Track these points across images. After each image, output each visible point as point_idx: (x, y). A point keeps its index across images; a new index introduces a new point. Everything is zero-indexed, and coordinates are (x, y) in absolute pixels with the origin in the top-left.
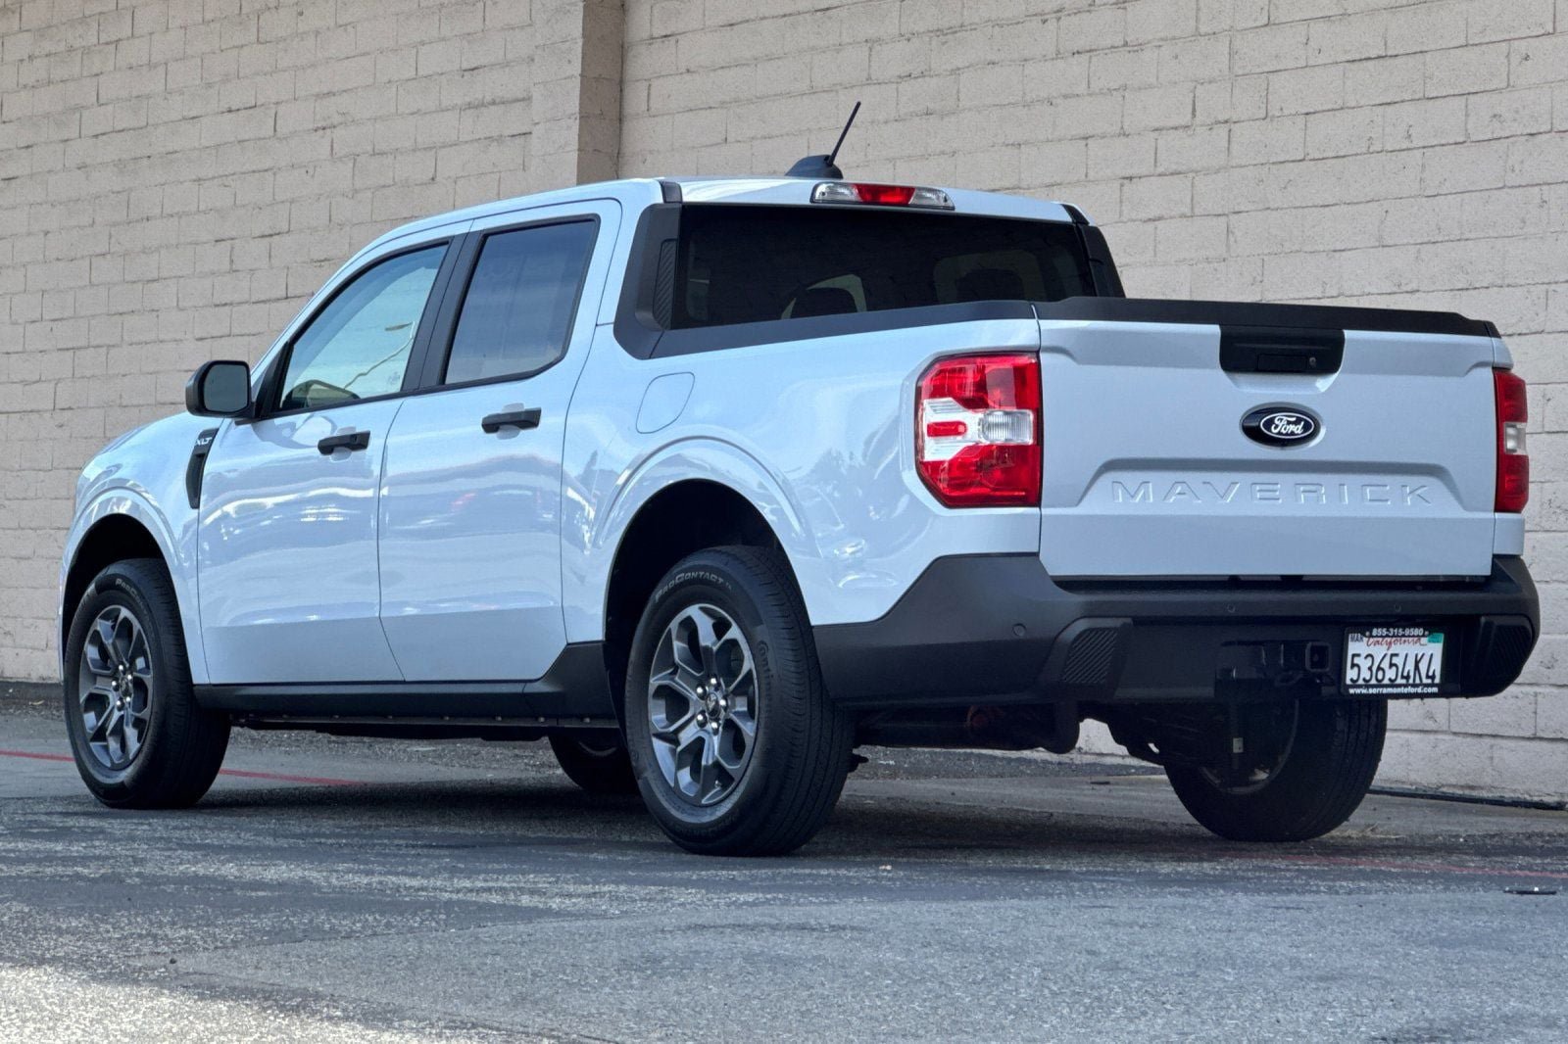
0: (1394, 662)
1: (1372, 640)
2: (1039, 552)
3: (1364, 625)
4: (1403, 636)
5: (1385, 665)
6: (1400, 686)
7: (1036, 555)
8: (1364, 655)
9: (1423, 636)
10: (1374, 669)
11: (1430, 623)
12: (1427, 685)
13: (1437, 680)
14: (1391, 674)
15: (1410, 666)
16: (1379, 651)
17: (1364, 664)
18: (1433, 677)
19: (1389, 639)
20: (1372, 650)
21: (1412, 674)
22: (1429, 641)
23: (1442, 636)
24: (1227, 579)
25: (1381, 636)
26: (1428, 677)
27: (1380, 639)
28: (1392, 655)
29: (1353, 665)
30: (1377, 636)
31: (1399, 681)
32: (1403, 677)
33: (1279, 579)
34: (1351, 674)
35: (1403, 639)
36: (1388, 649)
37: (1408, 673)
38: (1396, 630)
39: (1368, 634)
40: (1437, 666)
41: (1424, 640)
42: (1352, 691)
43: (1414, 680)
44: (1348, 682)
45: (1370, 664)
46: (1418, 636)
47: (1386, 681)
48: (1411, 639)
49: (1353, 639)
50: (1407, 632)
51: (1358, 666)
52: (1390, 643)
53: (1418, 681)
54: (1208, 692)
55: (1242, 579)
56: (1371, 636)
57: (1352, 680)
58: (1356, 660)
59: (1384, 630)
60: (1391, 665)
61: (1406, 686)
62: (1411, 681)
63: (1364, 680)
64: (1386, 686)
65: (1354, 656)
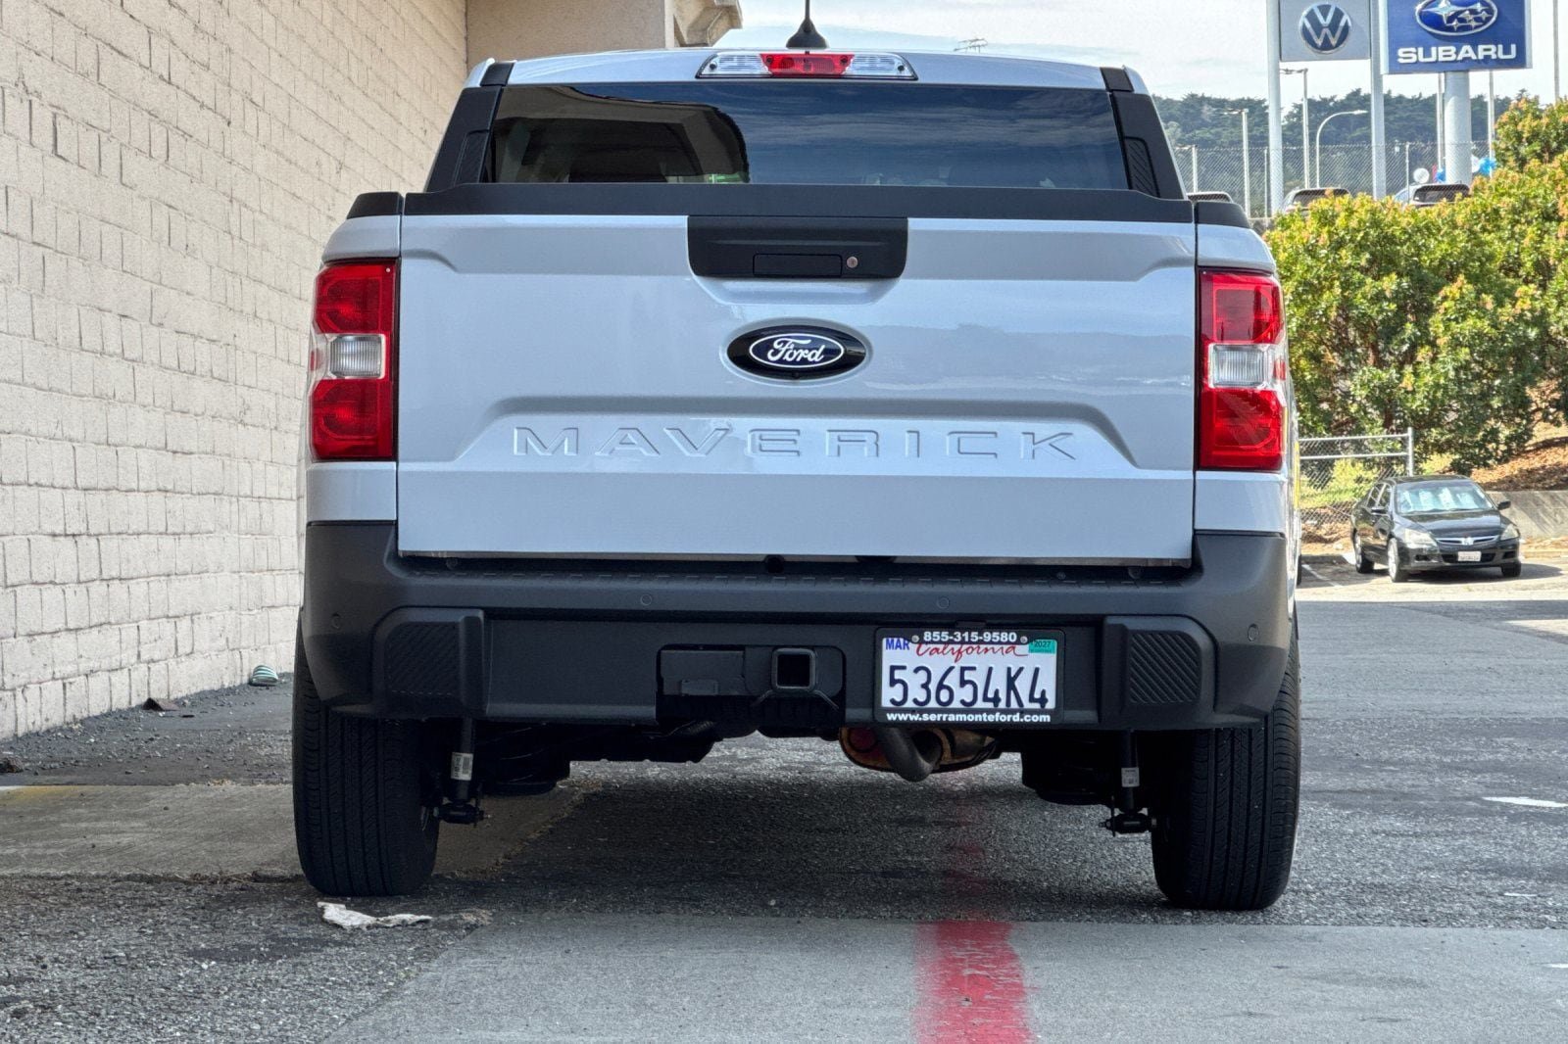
0: (966, 678)
1: (924, 647)
2: (397, 521)
3: (910, 625)
4: (981, 642)
5: (952, 681)
6: (980, 711)
7: (394, 524)
8: (911, 667)
9: (1018, 642)
10: (933, 687)
11: (1030, 626)
12: (1032, 712)
13: (1051, 705)
14: (966, 694)
15: (999, 683)
16: (938, 664)
17: (915, 682)
18: (1043, 700)
19: (956, 647)
20: (925, 661)
21: (1002, 695)
22: (1031, 651)
23: (1054, 644)
24: (762, 559)
25: (940, 642)
26: (1032, 699)
27: (941, 647)
28: (963, 669)
29: (893, 682)
30: (932, 642)
31: (980, 704)
32: (986, 699)
33: (856, 560)
34: (889, 694)
35: (983, 647)
36: (956, 661)
37: (997, 692)
38: (966, 634)
39: (916, 638)
40: (1048, 684)
41: (1020, 649)
42: (891, 717)
43: (1008, 703)
44: (886, 703)
45: (924, 680)
46: (1008, 643)
47: (956, 704)
48: (997, 647)
49: (890, 645)
50: (987, 636)
51: (903, 683)
52: (959, 652)
53: (1014, 705)
54: (649, 711)
55: (787, 559)
56: (921, 642)
57: (893, 701)
58: (898, 675)
59: (945, 634)
60: (963, 683)
61: (989, 711)
62: (1002, 705)
63: (915, 701)
64: (956, 711)
65: (893, 669)
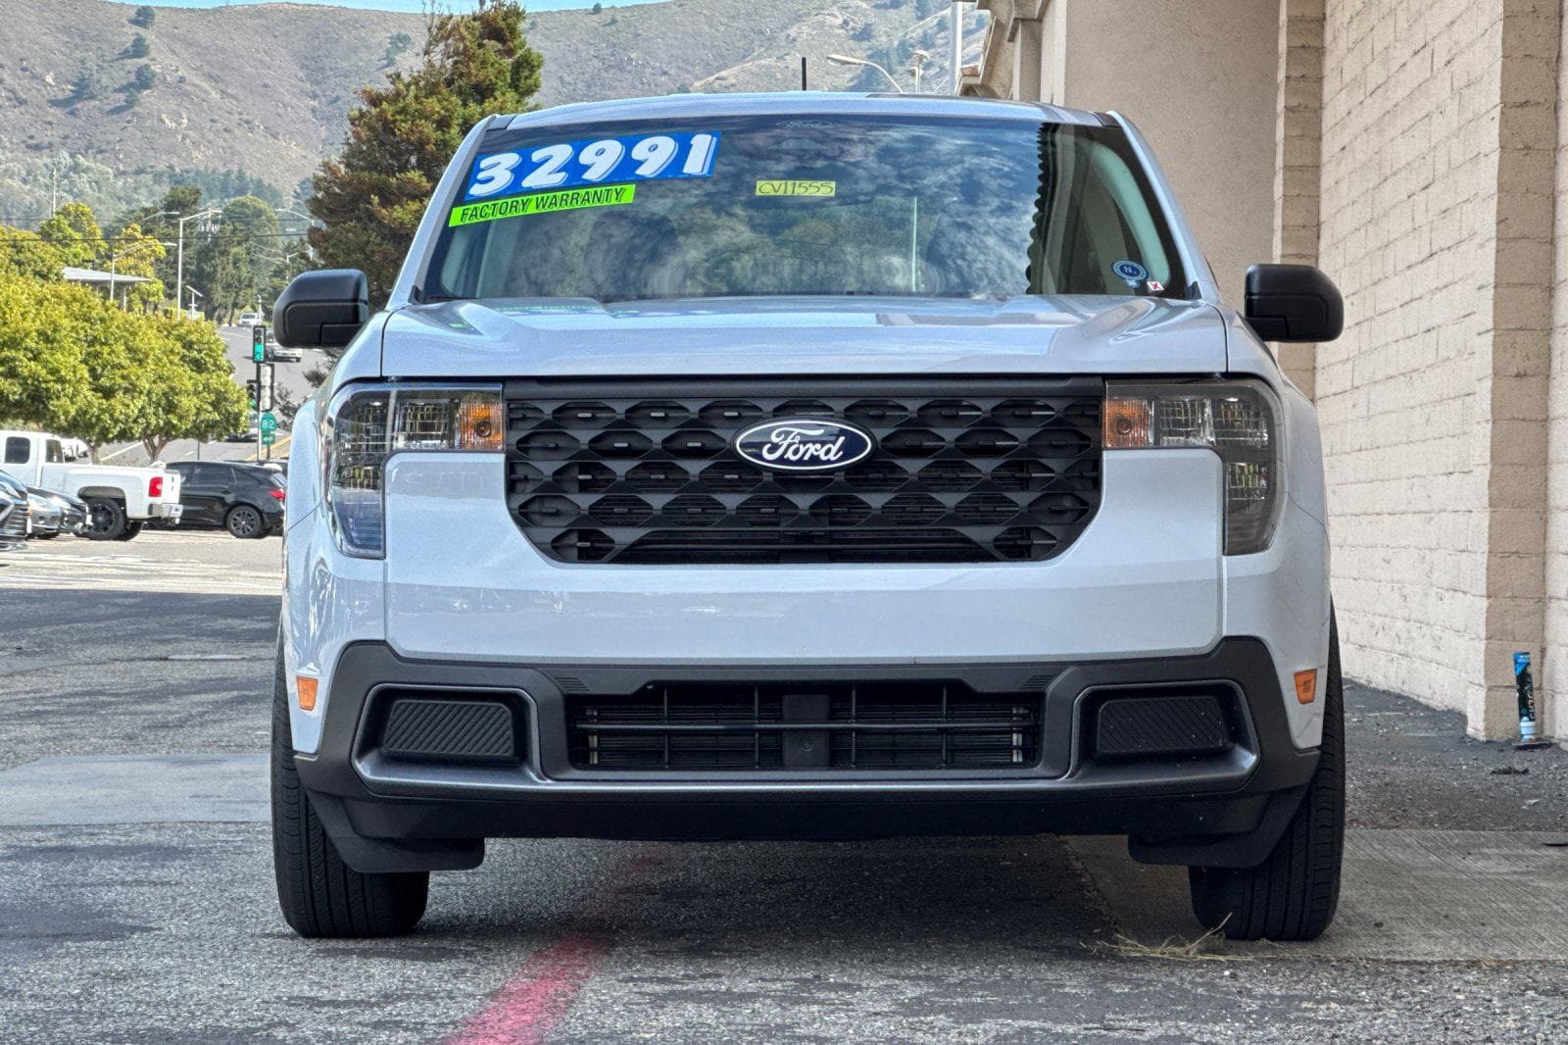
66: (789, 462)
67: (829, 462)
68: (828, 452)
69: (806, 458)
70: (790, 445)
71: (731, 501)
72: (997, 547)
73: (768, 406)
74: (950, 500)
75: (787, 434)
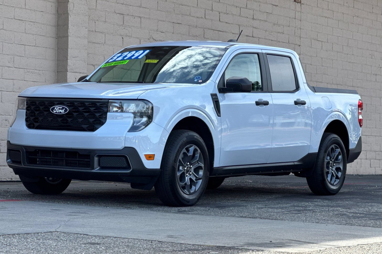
66: (57, 113)
67: (62, 113)
68: (62, 111)
69: (59, 112)
70: (57, 110)
71: (50, 119)
72: (87, 129)
73: (56, 103)
74: (80, 120)
75: (57, 108)
